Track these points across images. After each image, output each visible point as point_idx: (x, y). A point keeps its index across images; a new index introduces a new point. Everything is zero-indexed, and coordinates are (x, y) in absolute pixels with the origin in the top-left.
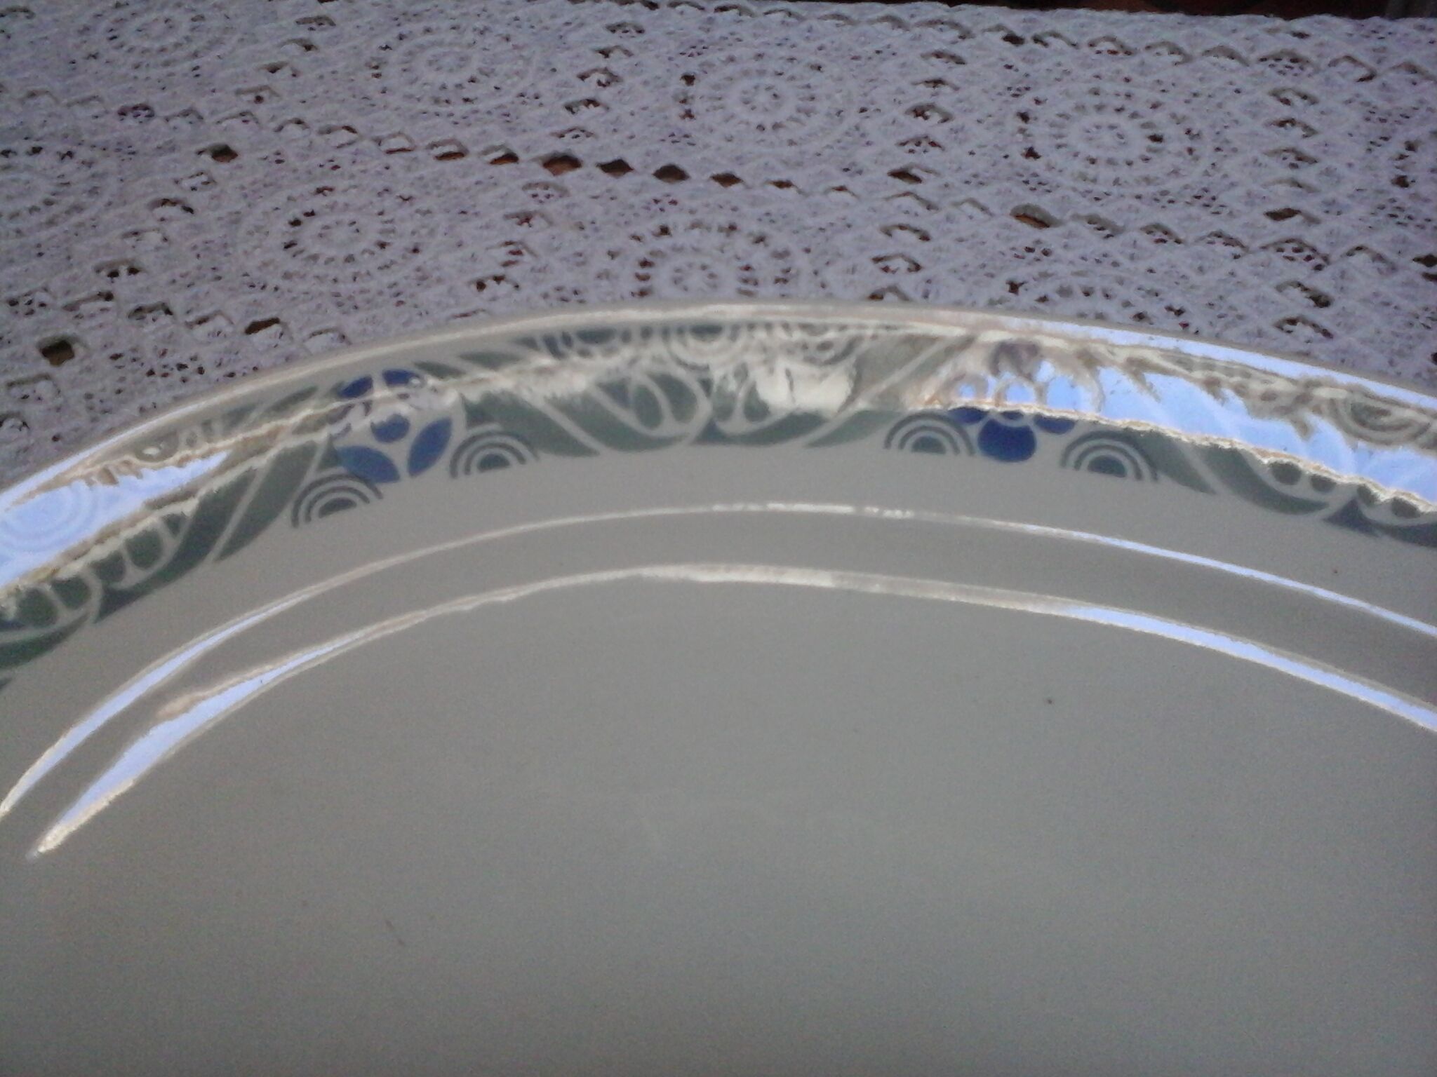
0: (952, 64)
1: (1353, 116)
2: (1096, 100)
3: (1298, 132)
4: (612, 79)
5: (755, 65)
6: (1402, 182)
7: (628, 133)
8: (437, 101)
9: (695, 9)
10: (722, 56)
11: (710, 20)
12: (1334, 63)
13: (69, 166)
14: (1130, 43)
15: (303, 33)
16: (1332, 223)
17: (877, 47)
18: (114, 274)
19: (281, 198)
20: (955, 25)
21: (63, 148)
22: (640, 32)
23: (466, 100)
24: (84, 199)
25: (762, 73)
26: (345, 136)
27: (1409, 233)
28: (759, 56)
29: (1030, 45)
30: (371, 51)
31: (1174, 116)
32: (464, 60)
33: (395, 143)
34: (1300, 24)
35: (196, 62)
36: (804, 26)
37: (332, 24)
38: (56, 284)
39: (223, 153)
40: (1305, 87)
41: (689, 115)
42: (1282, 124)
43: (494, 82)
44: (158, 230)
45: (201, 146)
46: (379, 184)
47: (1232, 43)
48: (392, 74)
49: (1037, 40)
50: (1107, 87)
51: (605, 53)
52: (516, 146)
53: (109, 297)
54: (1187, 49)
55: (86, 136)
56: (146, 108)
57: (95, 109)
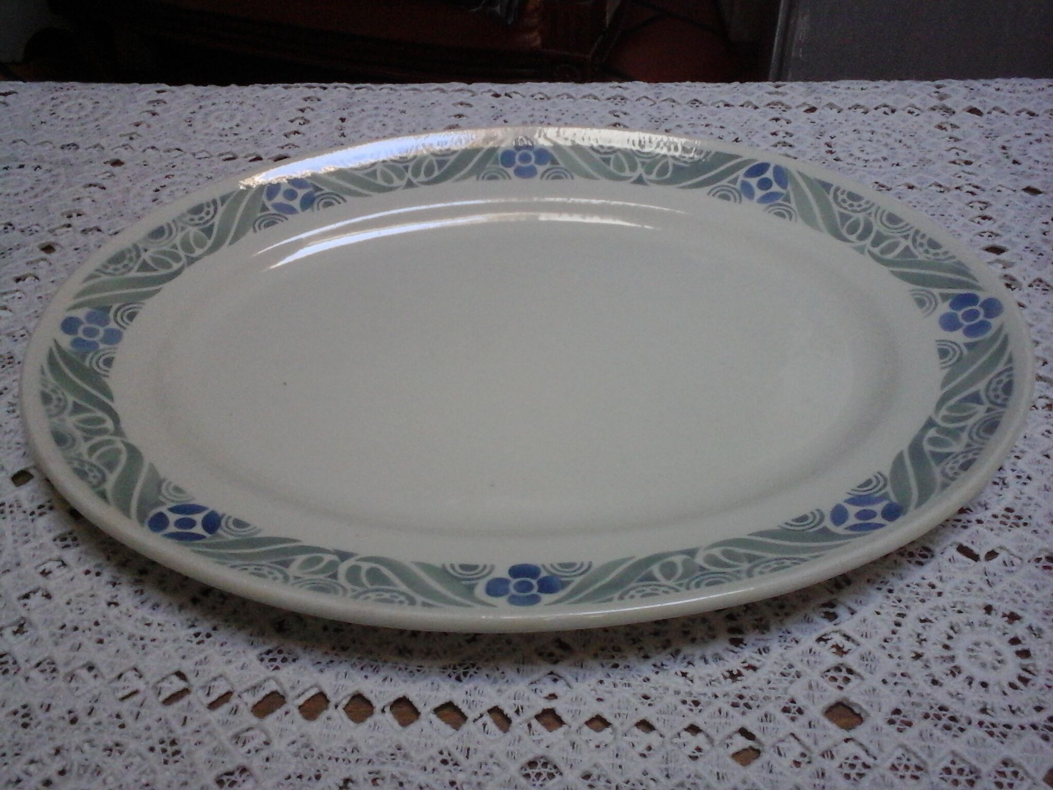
0: (467, 107)
1: (645, 121)
2: (532, 119)
4: (306, 122)
5: (374, 112)
7: (315, 144)
8: (221, 136)
9: (346, 89)
10: (359, 109)
11: (353, 93)
12: (638, 100)
13: (39, 172)
14: (549, 95)
15: (151, 108)
17: (433, 101)
18: (70, 217)
19: (148, 180)
20: (471, 91)
21: (35, 164)
22: (319, 100)
23: (236, 134)
24: (50, 186)
25: (376, 115)
26: (177, 153)
28: (377, 108)
29: (503, 97)
30: (187, 114)
32: (232, 117)
33: (201, 155)
34: (625, 84)
35: (97, 123)
36: (398, 93)
37: (165, 103)
38: (43, 222)
39: (117, 163)
40: (624, 109)
41: (343, 135)
43: (248, 125)
44: (89, 197)
45: (106, 160)
46: (196, 173)
47: (595, 93)
48: (198, 125)
49: (506, 95)
50: (537, 114)
51: (302, 110)
52: (261, 152)
53: (69, 226)
54: (575, 96)
55: (46, 158)
56: (74, 145)
57: (48, 147)
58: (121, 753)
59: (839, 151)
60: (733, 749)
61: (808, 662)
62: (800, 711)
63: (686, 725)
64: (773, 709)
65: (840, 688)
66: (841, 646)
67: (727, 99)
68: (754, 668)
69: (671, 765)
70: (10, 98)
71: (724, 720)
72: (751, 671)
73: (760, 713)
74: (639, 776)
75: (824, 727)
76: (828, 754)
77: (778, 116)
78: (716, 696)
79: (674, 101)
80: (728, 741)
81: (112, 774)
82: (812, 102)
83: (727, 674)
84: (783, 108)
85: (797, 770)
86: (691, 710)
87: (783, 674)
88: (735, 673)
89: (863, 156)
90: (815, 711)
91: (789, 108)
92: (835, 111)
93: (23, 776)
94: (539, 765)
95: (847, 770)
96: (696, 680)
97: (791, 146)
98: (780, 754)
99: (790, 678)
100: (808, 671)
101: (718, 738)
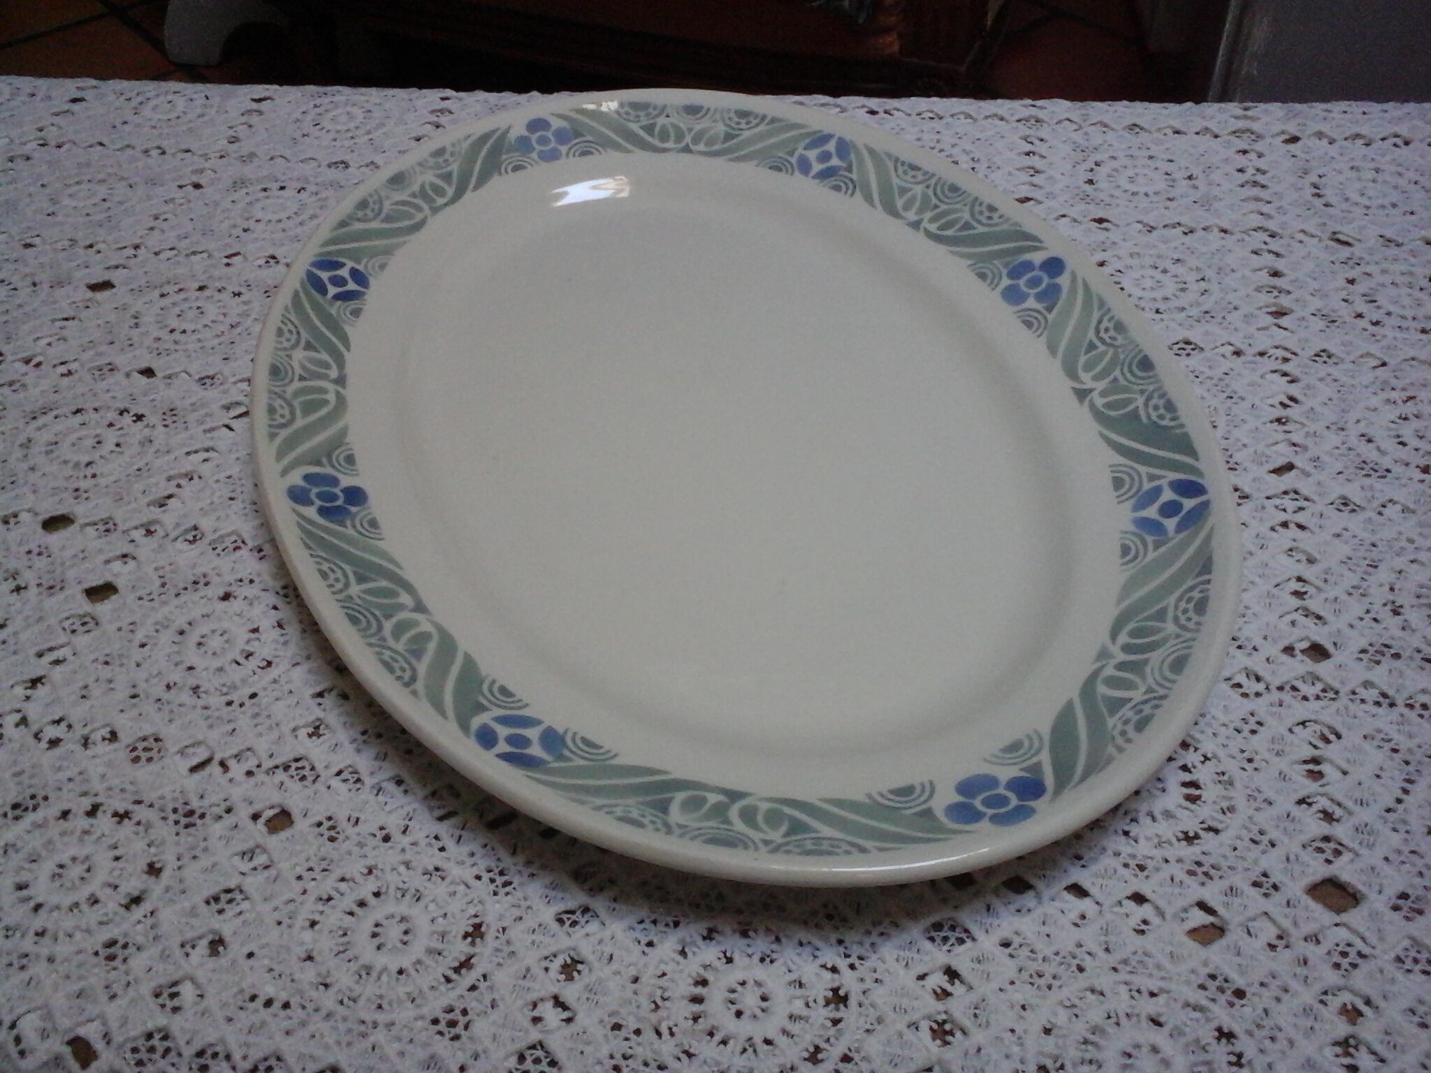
1: (1067, 148)
3: (1037, 157)
6: (1091, 182)
12: (1059, 122)
13: (303, 195)
14: (941, 113)
15: (433, 118)
16: (1049, 203)
20: (837, 106)
21: (299, 186)
24: (318, 211)
27: (1092, 207)
29: (882, 115)
31: (964, 150)
34: (1040, 103)
35: (370, 136)
37: (451, 112)
40: (1042, 134)
42: (1028, 154)
47: (1000, 112)
49: (886, 112)
50: (926, 136)
54: (975, 116)
55: (312, 179)
56: (343, 162)
57: (313, 164)
58: (443, 879)
59: (1330, 194)
60: (1191, 924)
61: (1285, 829)
62: (1275, 887)
63: (1129, 893)
64: (1241, 881)
65: (1328, 862)
66: (1330, 811)
67: (1178, 125)
68: (1217, 831)
69: (1112, 938)
70: (264, 106)
71: (1177, 890)
72: (1211, 834)
73: (1225, 884)
74: (1071, 947)
75: (1307, 908)
76: (1315, 939)
77: (1246, 147)
78: (1167, 861)
79: (1106, 126)
80: (1184, 915)
81: (433, 901)
82: (1292, 129)
83: (1181, 836)
84: (1253, 137)
85: (1273, 954)
86: (1136, 876)
87: (1254, 841)
88: (1191, 834)
89: (1365, 201)
90: (1295, 888)
91: (1259, 137)
92: (1325, 142)
93: (334, 894)
94: (946, 928)
95: (1337, 958)
96: (1142, 841)
97: (1263, 187)
98: (1249, 933)
99: (1262, 847)
100: (1286, 840)
101: (1169, 912)
